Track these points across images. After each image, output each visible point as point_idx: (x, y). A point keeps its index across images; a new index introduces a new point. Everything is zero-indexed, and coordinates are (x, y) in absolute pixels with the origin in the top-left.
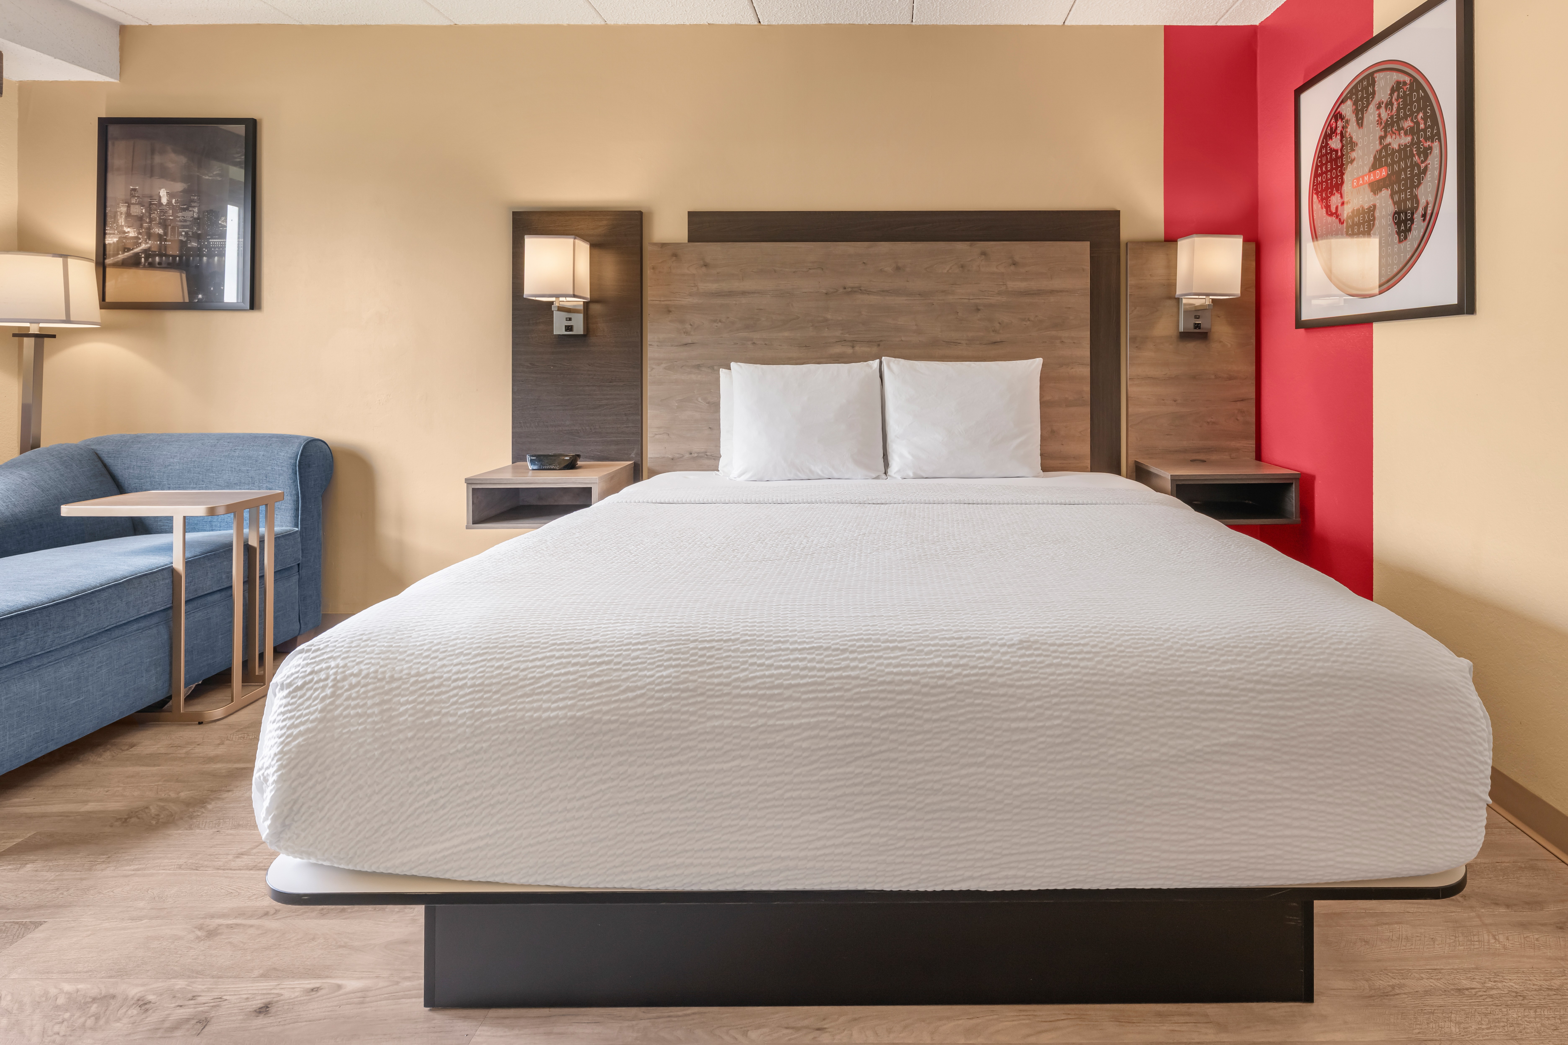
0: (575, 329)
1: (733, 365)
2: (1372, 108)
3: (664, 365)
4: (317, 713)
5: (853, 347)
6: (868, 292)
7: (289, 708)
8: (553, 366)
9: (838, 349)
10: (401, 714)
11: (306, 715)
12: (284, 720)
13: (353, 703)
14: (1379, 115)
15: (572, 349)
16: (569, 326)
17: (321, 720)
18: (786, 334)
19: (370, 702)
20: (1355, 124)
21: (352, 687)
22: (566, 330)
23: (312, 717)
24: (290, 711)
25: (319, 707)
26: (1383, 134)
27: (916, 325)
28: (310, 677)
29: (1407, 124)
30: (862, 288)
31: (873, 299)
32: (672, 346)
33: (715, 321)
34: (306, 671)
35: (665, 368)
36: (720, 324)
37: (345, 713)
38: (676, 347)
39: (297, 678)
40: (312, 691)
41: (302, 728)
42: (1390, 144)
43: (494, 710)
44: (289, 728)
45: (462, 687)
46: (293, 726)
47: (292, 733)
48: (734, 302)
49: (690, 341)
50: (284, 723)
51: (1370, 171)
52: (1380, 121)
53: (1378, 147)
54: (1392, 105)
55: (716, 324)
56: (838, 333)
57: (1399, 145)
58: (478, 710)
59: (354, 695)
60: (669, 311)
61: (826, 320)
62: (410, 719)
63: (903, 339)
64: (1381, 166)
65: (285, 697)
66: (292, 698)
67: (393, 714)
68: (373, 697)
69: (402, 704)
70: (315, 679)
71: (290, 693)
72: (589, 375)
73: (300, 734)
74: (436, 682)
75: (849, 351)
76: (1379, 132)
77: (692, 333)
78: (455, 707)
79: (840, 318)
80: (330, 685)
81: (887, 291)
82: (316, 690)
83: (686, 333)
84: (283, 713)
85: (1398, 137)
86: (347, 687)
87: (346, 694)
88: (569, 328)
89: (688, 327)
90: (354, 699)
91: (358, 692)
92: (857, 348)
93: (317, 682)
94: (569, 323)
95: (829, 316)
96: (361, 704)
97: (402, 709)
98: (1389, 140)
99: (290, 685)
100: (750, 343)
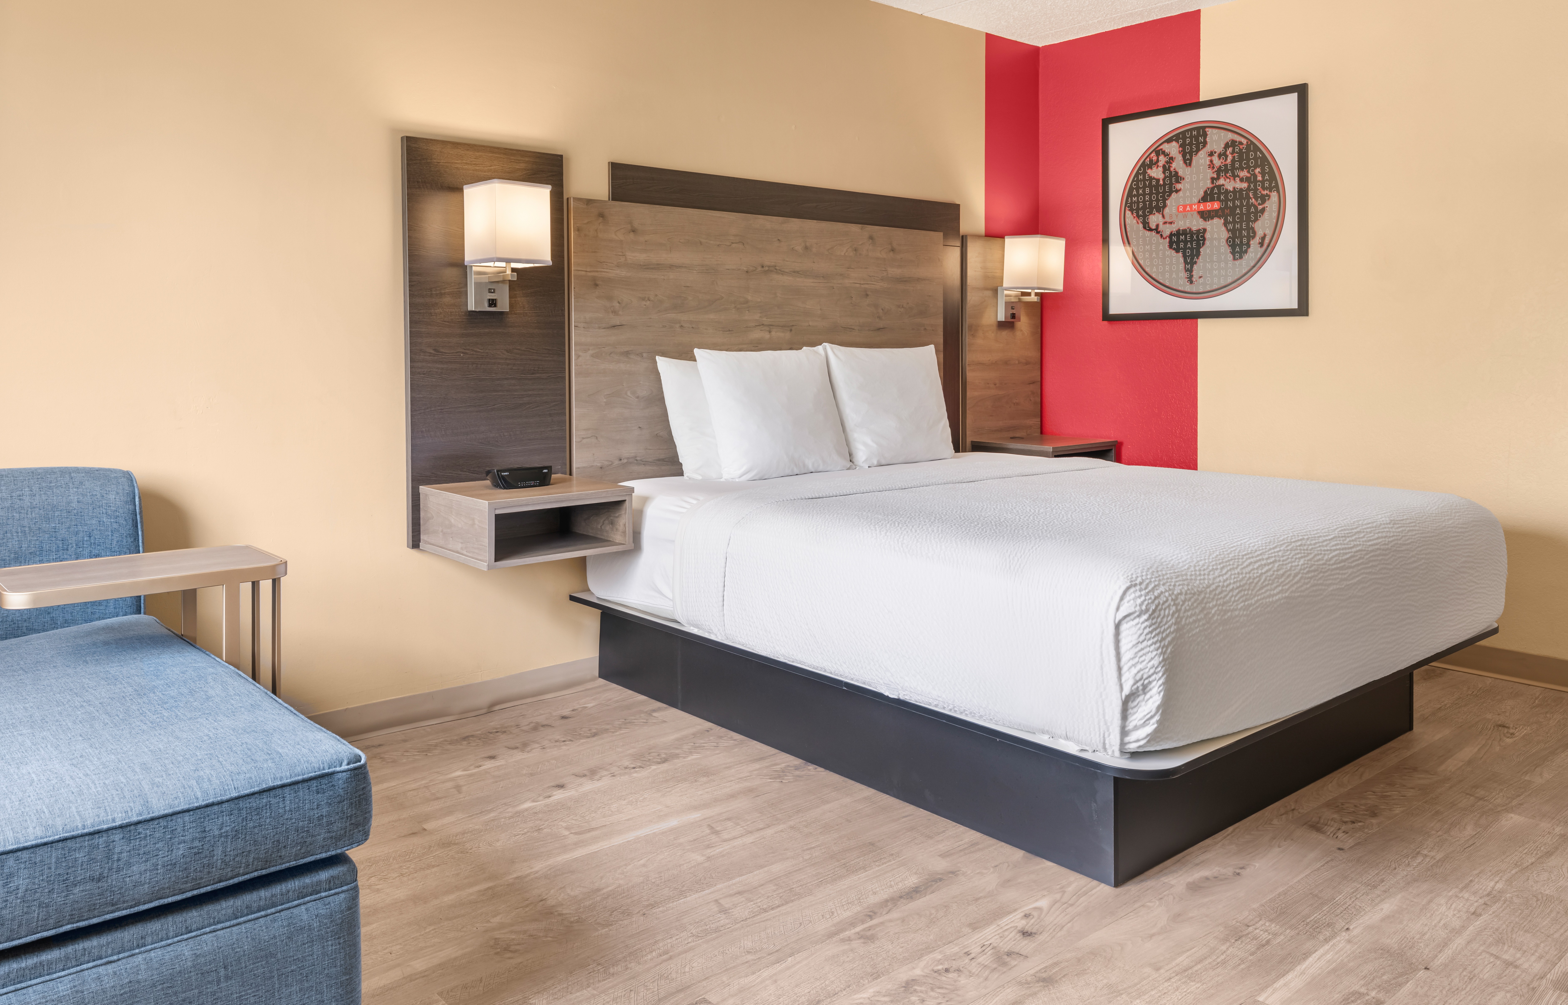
0: (499, 304)
1: (696, 351)
2: (1202, 154)
3: (591, 352)
4: (1173, 626)
5: (770, 332)
6: (782, 272)
7: (1153, 627)
8: (463, 353)
9: (757, 334)
10: (1214, 615)
11: (1167, 629)
12: (1154, 637)
13: (1189, 613)
14: (1211, 161)
15: (487, 330)
16: (493, 300)
17: (1176, 631)
18: (712, 316)
19: (1197, 611)
20: (1182, 162)
21: (1184, 602)
22: (490, 305)
23: (1172, 629)
24: (1155, 629)
25: (1173, 620)
26: (1215, 176)
27: (821, 309)
28: (1156, 602)
29: (1244, 174)
30: (777, 268)
31: (786, 280)
32: (599, 328)
33: (643, 299)
34: (1151, 598)
35: (592, 356)
36: (649, 302)
37: (1187, 621)
38: (604, 330)
39: (1148, 604)
40: (1163, 611)
41: (1169, 639)
42: (1223, 185)
43: (1253, 601)
44: (1161, 642)
45: (1232, 590)
46: (1163, 639)
47: (1165, 644)
48: (662, 277)
49: (618, 323)
50: (1156, 639)
51: (1199, 202)
52: (1212, 166)
53: (1210, 185)
54: (1227, 156)
55: (645, 303)
56: (757, 316)
57: (1234, 188)
58: (1246, 603)
59: (1187, 608)
60: (596, 285)
61: (747, 302)
62: (1219, 617)
63: (811, 323)
64: (1212, 200)
65: (1146, 620)
66: (1153, 619)
67: (1210, 616)
68: (1197, 607)
69: (1212, 608)
70: (1161, 602)
71: (1150, 615)
72: (508, 365)
73: (1170, 643)
74: (1219, 590)
75: (767, 336)
76: (1210, 174)
77: (621, 313)
78: (1235, 604)
79: (759, 300)
80: (1172, 603)
81: (798, 272)
82: (1165, 609)
83: (615, 312)
84: (1151, 632)
85: (1232, 182)
86: (1181, 603)
87: (1183, 608)
88: (492, 303)
89: (616, 304)
90: (1188, 611)
91: (1188, 605)
92: (773, 333)
93: (1163, 604)
94: (492, 296)
95: (750, 298)
96: (1193, 613)
97: (1213, 611)
98: (1221, 181)
99: (1147, 610)
100: (678, 325)
